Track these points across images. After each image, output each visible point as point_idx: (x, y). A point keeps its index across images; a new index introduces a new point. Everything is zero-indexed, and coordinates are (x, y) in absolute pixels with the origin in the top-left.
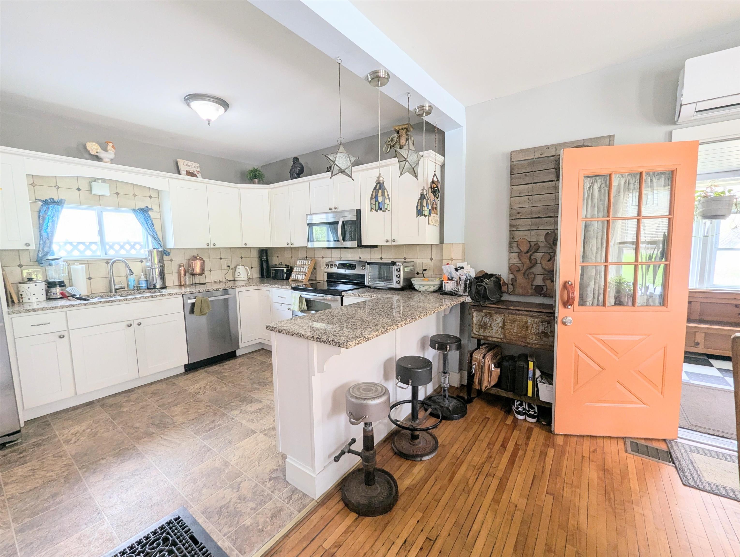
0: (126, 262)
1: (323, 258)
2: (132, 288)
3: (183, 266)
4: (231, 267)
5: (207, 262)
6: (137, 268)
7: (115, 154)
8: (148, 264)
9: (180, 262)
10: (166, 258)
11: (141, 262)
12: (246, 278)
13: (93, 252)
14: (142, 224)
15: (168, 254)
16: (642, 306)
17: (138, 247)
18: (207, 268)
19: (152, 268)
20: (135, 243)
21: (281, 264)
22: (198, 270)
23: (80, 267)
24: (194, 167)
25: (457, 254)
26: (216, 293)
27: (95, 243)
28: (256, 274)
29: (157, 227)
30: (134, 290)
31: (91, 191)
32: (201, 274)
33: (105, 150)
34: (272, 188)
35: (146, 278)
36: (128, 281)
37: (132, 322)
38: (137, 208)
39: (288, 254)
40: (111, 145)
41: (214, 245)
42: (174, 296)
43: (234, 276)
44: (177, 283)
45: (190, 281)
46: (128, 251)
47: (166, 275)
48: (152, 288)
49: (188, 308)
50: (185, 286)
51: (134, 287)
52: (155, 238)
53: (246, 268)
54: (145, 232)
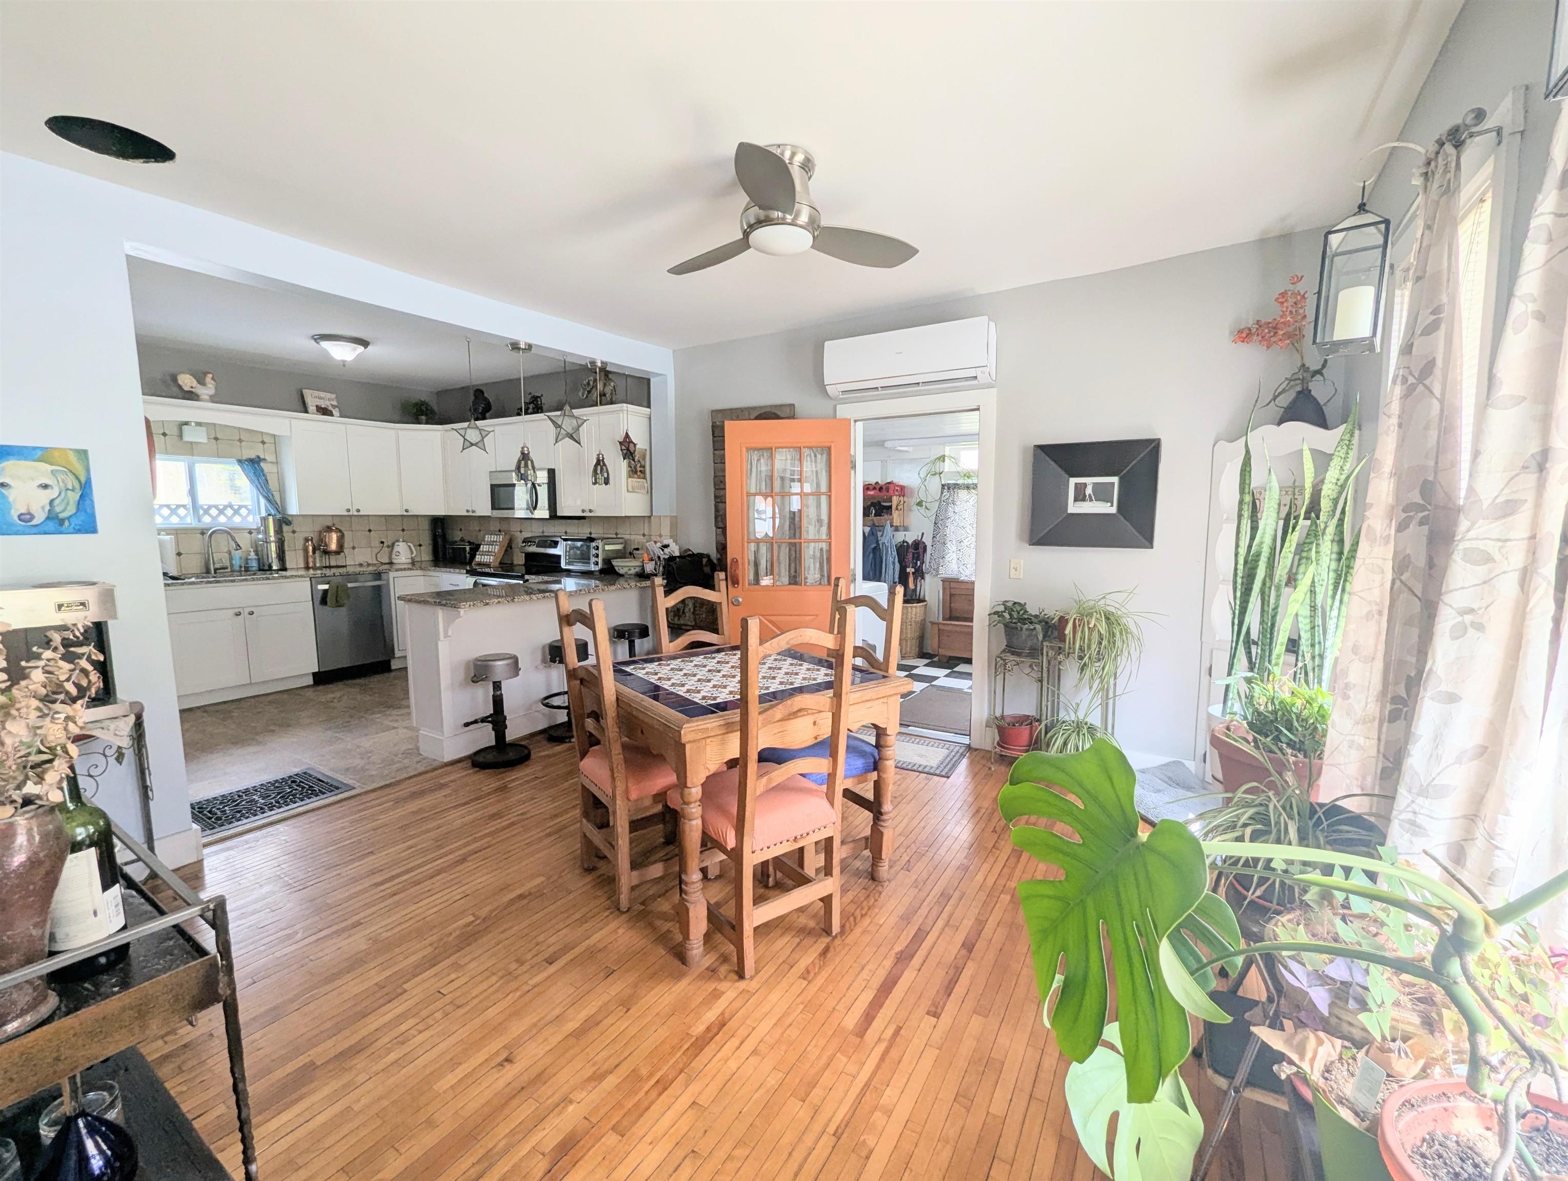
0: (229, 533)
1: (521, 532)
2: (238, 569)
3: (312, 540)
4: (385, 545)
5: (348, 535)
6: (245, 541)
7: (216, 388)
8: (260, 536)
9: (306, 535)
10: (285, 528)
11: (250, 533)
12: (410, 561)
13: (181, 518)
14: (252, 482)
15: (288, 523)
16: (812, 585)
17: (244, 511)
18: (347, 545)
19: (267, 542)
20: (240, 507)
21: (462, 540)
22: (333, 546)
23: (168, 537)
24: (327, 400)
25: (666, 530)
26: (361, 578)
27: (184, 506)
28: (426, 555)
29: (273, 484)
30: (240, 571)
31: (181, 436)
32: (338, 553)
33: (202, 382)
34: (446, 431)
35: (257, 554)
36: (231, 559)
37: (240, 610)
38: (244, 458)
39: (475, 526)
40: (210, 376)
41: (358, 511)
42: (298, 579)
43: (390, 558)
44: (302, 565)
45: (321, 561)
46: (230, 518)
47: (287, 553)
48: (264, 568)
49: (319, 596)
50: (315, 568)
51: (241, 567)
52: (270, 500)
53: (410, 547)
54: (255, 490)
